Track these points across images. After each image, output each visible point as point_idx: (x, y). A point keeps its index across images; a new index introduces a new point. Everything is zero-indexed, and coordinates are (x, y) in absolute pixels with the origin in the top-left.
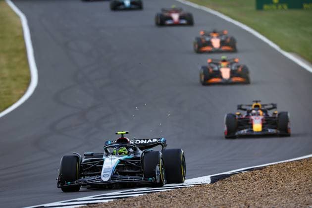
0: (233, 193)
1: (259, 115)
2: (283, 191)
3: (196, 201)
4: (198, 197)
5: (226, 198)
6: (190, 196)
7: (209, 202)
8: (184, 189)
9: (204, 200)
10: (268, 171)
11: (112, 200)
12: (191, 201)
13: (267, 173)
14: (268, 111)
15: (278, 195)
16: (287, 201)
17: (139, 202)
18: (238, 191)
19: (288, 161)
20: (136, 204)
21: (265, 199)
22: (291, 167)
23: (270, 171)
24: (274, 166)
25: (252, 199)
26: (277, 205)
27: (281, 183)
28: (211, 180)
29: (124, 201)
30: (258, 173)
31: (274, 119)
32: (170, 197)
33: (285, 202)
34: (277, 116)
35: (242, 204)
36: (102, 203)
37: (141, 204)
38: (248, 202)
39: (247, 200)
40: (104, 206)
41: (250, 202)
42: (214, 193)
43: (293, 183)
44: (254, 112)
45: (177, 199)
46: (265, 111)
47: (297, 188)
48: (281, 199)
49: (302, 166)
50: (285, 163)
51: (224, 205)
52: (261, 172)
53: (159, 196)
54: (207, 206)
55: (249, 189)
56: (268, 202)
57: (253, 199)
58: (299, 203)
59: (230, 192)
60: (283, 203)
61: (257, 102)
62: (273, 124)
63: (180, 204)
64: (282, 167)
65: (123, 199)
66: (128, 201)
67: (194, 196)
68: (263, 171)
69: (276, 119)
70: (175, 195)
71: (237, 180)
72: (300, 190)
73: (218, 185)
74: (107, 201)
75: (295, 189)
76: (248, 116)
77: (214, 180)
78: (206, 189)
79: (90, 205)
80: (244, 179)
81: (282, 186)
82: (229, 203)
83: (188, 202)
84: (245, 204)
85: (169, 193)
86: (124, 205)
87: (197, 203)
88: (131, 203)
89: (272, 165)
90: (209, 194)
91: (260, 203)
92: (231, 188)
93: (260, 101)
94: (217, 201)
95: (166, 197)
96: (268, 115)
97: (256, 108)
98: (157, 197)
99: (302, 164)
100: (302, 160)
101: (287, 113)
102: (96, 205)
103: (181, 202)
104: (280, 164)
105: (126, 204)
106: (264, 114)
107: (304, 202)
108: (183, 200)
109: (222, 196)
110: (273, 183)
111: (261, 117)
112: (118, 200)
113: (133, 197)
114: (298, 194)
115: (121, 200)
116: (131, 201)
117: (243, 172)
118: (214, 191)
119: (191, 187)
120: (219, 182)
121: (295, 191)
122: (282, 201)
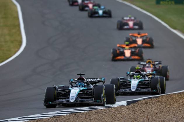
0: (140, 111)
1: (151, 67)
2: (170, 111)
3: (118, 115)
4: (119, 113)
5: (136, 114)
6: (114, 112)
7: (125, 116)
8: (111, 108)
9: (122, 115)
10: (161, 99)
11: (68, 114)
12: (115, 115)
13: (160, 100)
14: (156, 65)
15: (166, 113)
16: (171, 117)
17: (84, 116)
18: (142, 110)
19: (172, 93)
20: (82, 117)
21: (159, 115)
22: (175, 96)
23: (162, 99)
24: (164, 96)
25: (150, 115)
26: (166, 119)
27: (168, 106)
28: (127, 103)
29: (75, 115)
30: (155, 100)
31: (159, 70)
32: (102, 113)
33: (170, 117)
34: (161, 68)
35: (145, 118)
36: (62, 115)
37: (85, 117)
38: (149, 117)
39: (148, 115)
40: (63, 117)
41: (150, 117)
42: (129, 111)
43: (175, 106)
44: (147, 65)
45: (106, 114)
46: (154, 65)
47: (178, 109)
48: (168, 116)
49: (181, 96)
50: (171, 94)
51: (134, 118)
52: (156, 100)
53: (96, 112)
54: (124, 119)
55: (149, 109)
56: (160, 117)
57: (152, 115)
58: (179, 118)
59: (138, 111)
60: (169, 118)
61: (149, 59)
62: (158, 73)
63: (109, 117)
64: (169, 97)
65: (75, 114)
66: (77, 115)
67: (117, 113)
68: (157, 99)
69: (161, 70)
70: (105, 112)
71: (142, 104)
72: (180, 110)
73: (131, 107)
74: (65, 115)
75: (177, 110)
76: (143, 68)
77: (128, 103)
78: (124, 109)
79: (55, 117)
80: (146, 104)
81: (169, 108)
82: (137, 117)
83: (113, 116)
84: (147, 118)
85: (102, 110)
86: (75, 117)
87: (118, 117)
88: (79, 116)
89: (163, 95)
90: (125, 111)
91: (155, 118)
92: (139, 108)
93: (151, 59)
94: (130, 116)
95: (100, 113)
96: (156, 68)
97: (149, 63)
98: (95, 113)
99: (181, 95)
100: (181, 92)
101: (167, 66)
102: (59, 117)
103: (109, 116)
104: (168, 95)
105: (77, 117)
106: (153, 67)
107: (182, 117)
108: (110, 115)
109: (133, 113)
110: (164, 106)
111: (151, 69)
112: (72, 114)
113: (81, 112)
114: (178, 113)
115: (74, 114)
116: (79, 115)
117: (146, 99)
118: (129, 110)
119: (115, 107)
120: (131, 105)
121: (176, 111)
122: (169, 117)
